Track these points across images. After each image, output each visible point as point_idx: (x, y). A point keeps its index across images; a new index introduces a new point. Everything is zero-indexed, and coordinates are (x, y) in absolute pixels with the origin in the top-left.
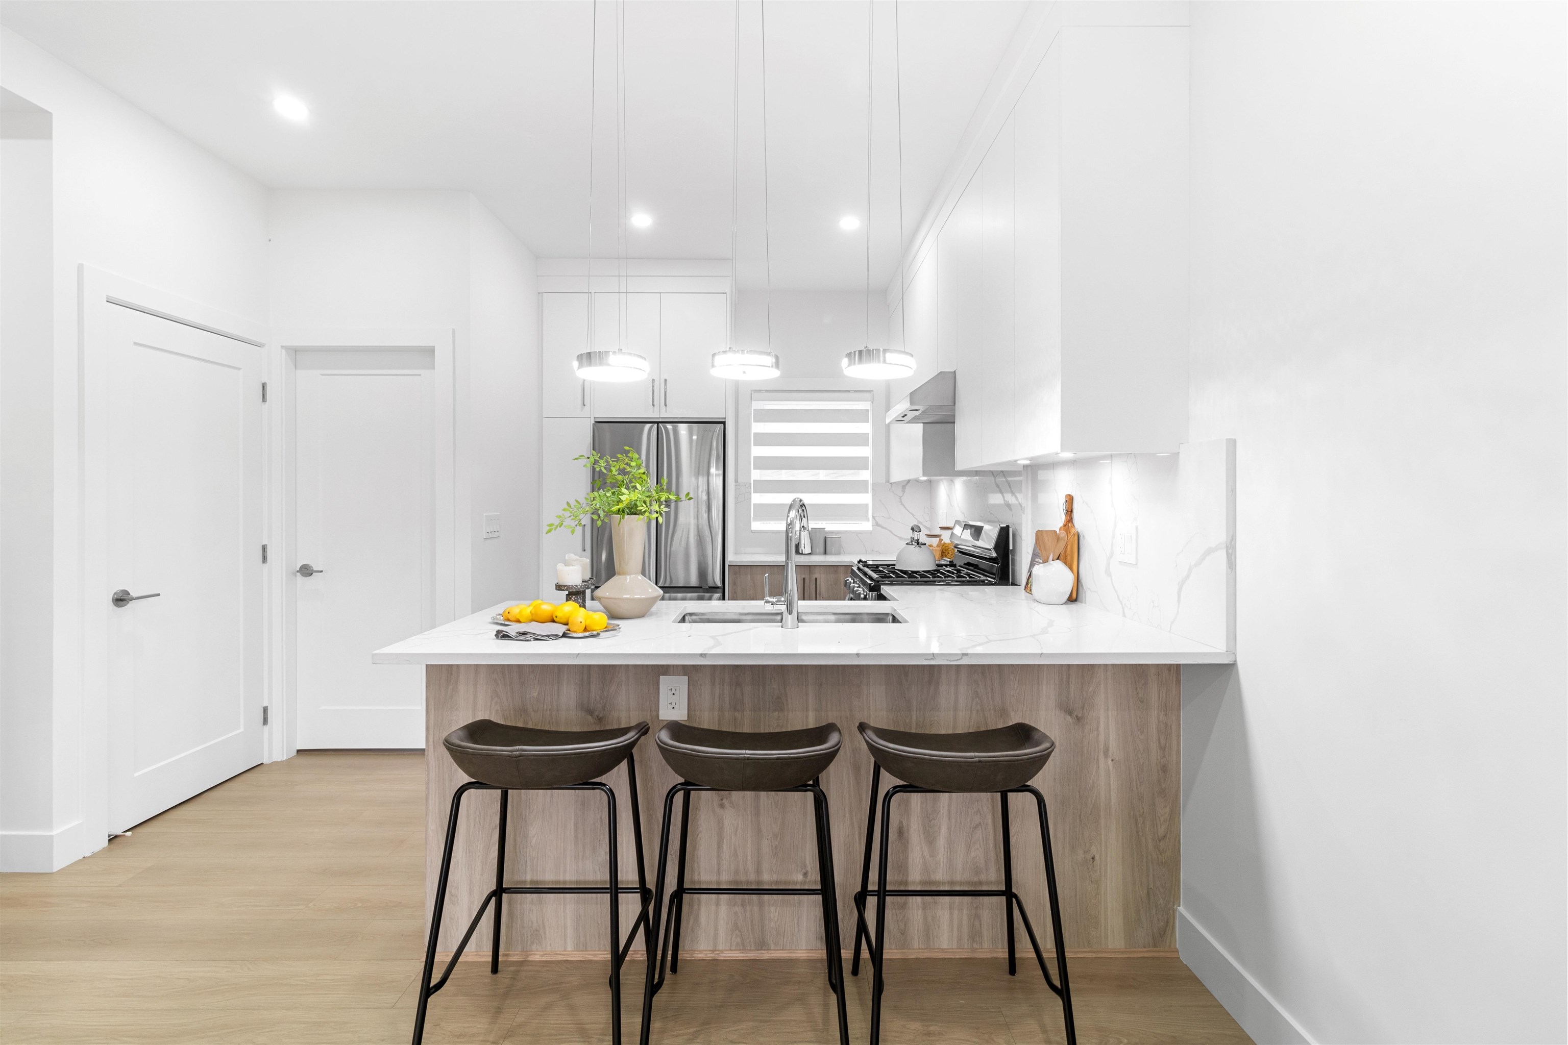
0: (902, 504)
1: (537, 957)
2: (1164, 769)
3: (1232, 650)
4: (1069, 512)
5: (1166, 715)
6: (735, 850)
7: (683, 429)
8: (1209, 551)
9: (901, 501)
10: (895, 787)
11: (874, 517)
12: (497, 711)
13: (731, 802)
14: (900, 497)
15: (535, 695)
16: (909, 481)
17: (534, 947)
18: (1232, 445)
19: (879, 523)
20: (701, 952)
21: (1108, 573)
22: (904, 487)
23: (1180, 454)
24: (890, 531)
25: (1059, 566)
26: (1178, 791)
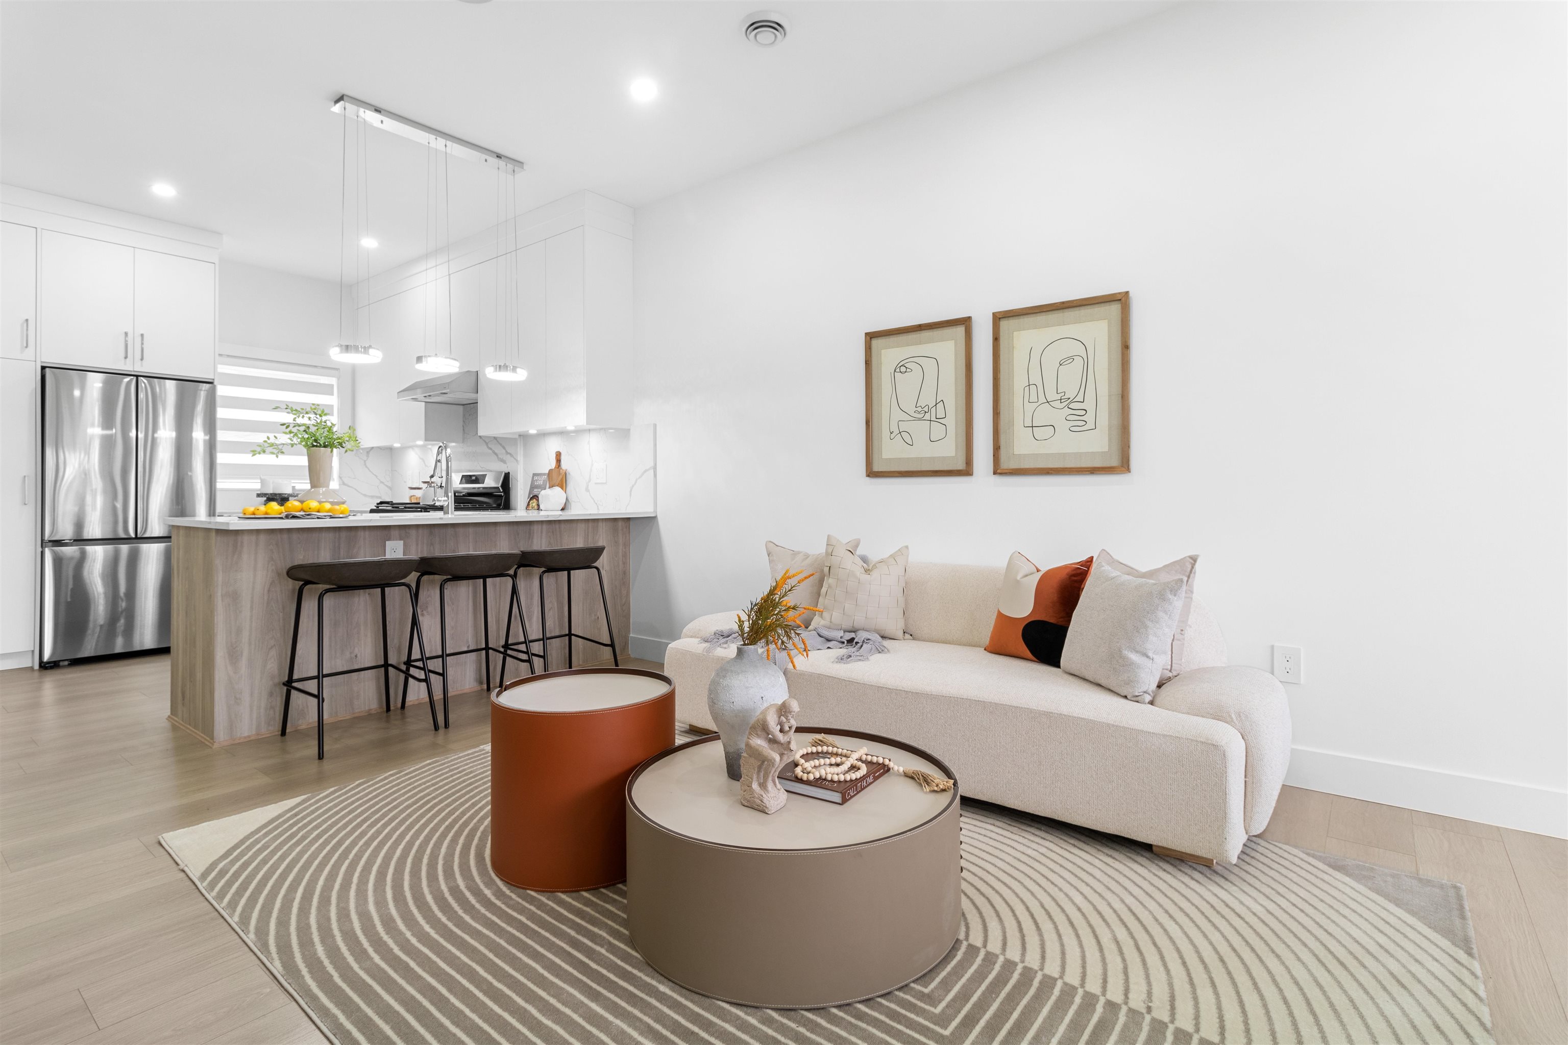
0: (366, 467)
1: (304, 727)
2: (625, 573)
3: (655, 511)
4: (558, 461)
5: (625, 548)
6: (430, 639)
7: (170, 385)
8: (645, 471)
9: (365, 464)
10: (542, 572)
11: (340, 478)
12: (273, 570)
13: (428, 612)
14: (365, 461)
15: (302, 557)
16: (373, 448)
17: (300, 722)
18: (655, 426)
19: (346, 482)
20: (411, 701)
21: (587, 490)
22: (368, 453)
23: (631, 431)
24: (356, 489)
25: (557, 489)
26: (629, 583)
